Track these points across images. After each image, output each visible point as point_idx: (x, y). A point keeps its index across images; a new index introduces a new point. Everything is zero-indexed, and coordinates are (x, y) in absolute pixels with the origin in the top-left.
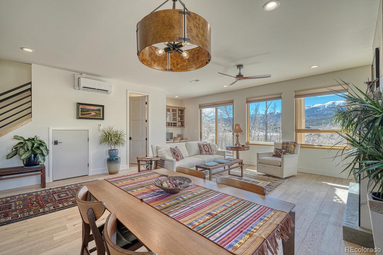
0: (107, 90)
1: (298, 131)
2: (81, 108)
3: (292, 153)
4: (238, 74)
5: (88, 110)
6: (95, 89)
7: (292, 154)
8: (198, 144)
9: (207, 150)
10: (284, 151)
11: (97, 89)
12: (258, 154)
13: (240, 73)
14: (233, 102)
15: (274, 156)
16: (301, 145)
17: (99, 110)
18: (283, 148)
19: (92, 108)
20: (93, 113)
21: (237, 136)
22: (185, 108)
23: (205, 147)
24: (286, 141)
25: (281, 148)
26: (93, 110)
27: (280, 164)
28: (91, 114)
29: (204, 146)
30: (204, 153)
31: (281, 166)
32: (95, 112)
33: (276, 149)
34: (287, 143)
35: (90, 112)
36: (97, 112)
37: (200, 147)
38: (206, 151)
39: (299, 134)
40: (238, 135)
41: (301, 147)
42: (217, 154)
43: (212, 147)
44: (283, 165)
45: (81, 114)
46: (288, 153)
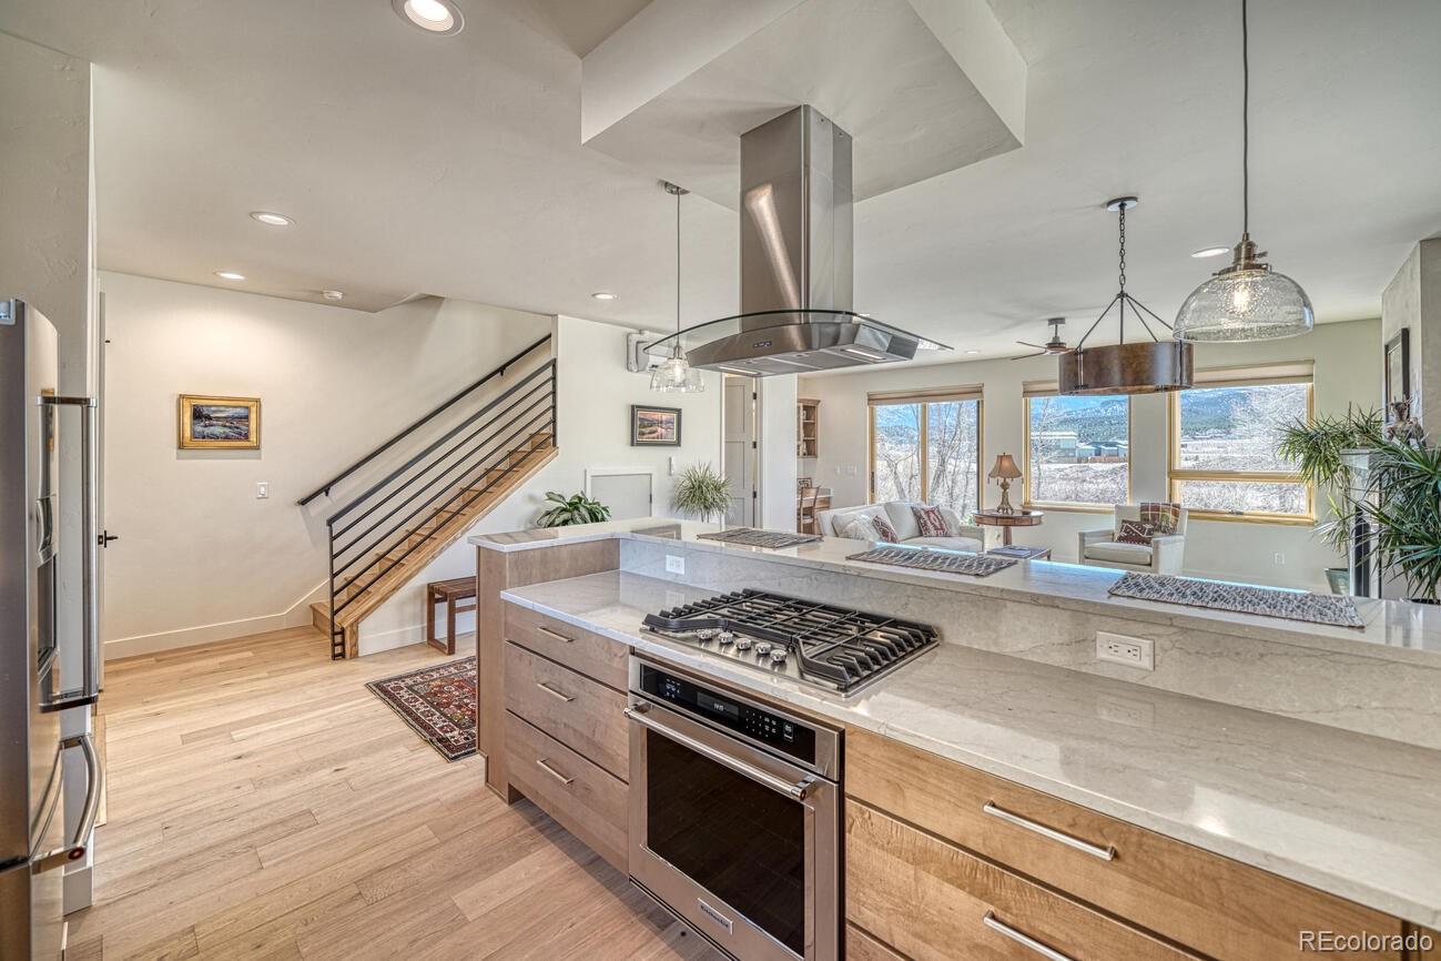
1: (1175, 474)
2: (640, 418)
3: (1170, 531)
4: (1050, 341)
5: (652, 423)
7: (1171, 534)
8: (912, 508)
9: (937, 524)
10: (1148, 526)
12: (1082, 536)
13: (1056, 338)
14: (981, 392)
15: (1121, 539)
16: (1190, 511)
17: (671, 421)
18: (1145, 519)
19: (657, 416)
20: (660, 431)
21: (1005, 486)
22: (819, 401)
23: (932, 516)
24: (1149, 501)
25: (1137, 519)
26: (660, 422)
27: (1149, 560)
28: (656, 431)
29: (927, 513)
30: (933, 532)
31: (1150, 565)
32: (664, 426)
33: (1124, 521)
34: (1156, 508)
35: (653, 429)
36: (668, 427)
37: (918, 517)
38: (936, 529)
39: (1178, 483)
40: (1008, 484)
41: (1190, 517)
42: (961, 535)
43: (947, 517)
44: (1157, 562)
45: (639, 434)
46: (1160, 534)
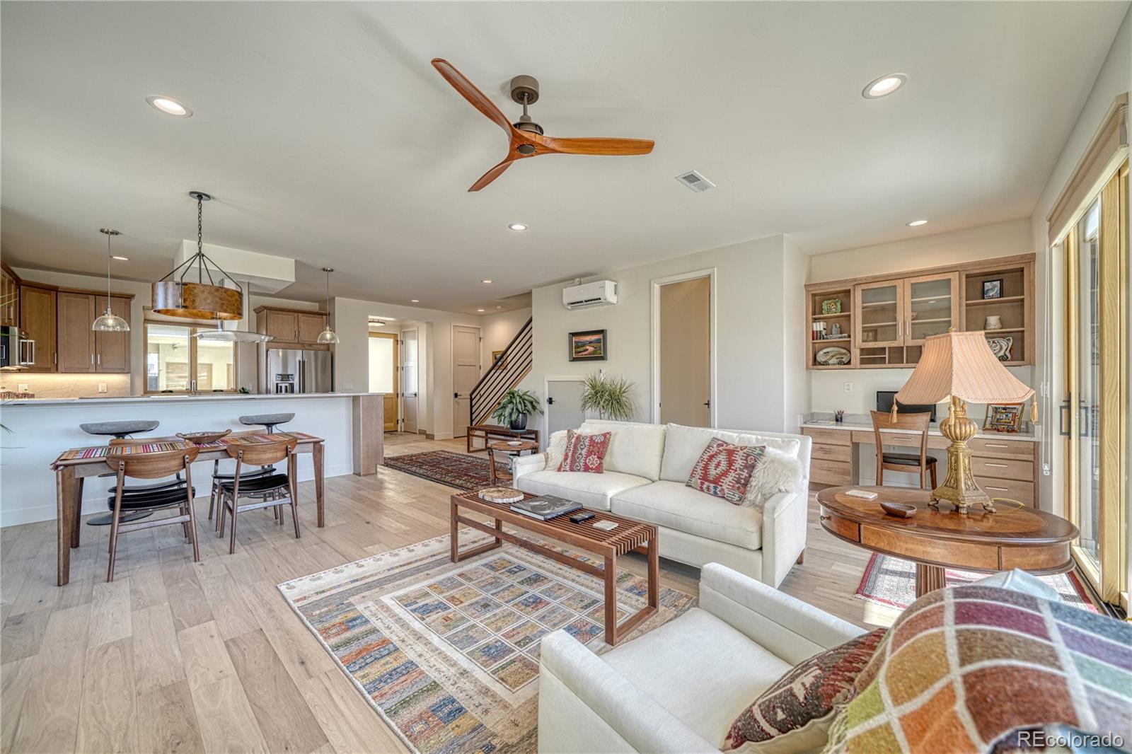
0: (598, 297)
2: (575, 342)
5: (584, 344)
6: (581, 302)
11: (586, 301)
17: (598, 341)
19: (588, 338)
20: (591, 349)
26: (590, 342)
28: (587, 350)
32: (593, 345)
35: (585, 348)
36: (596, 345)
45: (576, 353)
